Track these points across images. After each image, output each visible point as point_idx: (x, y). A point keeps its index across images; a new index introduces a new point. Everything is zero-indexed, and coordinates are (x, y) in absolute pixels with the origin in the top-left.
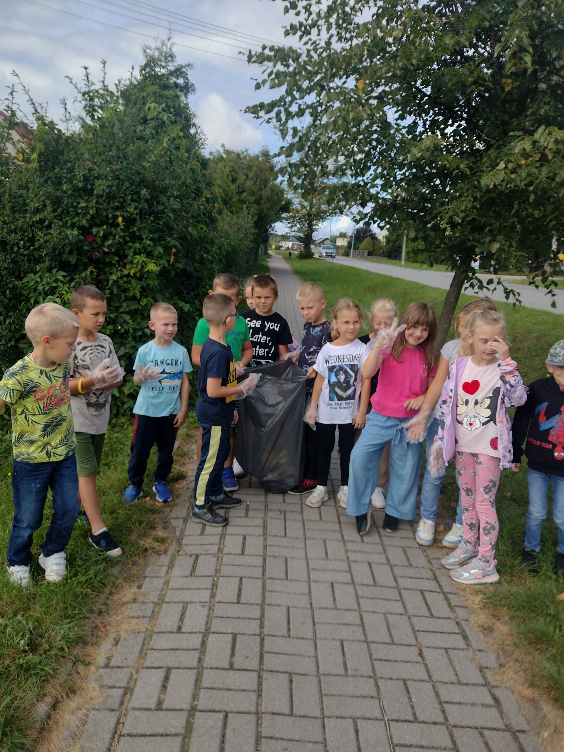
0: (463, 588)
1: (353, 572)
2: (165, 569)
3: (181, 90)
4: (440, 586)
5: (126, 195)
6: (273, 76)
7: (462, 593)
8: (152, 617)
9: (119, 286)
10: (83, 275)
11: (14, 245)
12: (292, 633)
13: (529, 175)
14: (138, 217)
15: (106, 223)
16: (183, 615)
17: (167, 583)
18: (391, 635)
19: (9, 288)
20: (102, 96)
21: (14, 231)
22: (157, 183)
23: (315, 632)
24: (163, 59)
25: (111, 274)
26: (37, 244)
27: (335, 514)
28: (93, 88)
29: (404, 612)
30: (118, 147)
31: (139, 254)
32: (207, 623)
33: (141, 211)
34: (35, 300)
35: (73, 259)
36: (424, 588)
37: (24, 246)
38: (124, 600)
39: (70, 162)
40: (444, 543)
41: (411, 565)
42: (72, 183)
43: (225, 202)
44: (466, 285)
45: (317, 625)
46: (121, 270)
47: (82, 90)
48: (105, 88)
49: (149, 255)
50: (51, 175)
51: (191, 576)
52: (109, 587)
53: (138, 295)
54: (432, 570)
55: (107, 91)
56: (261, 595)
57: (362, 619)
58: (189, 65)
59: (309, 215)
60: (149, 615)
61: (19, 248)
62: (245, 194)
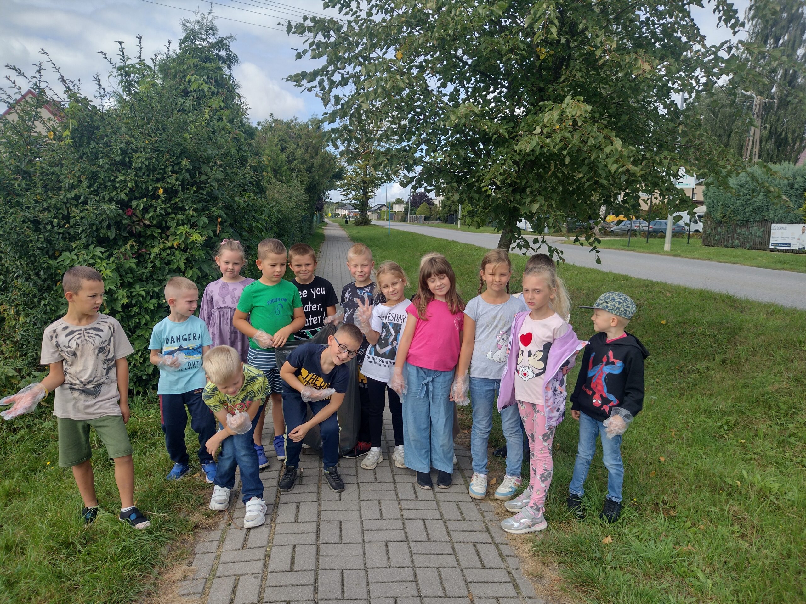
0: (515, 538)
1: (407, 530)
2: (215, 544)
3: (224, 62)
4: (492, 538)
5: (167, 166)
6: (314, 47)
7: (513, 543)
8: (203, 593)
9: (162, 259)
10: (123, 249)
11: (47, 224)
12: (346, 595)
13: (563, 139)
14: (180, 188)
15: (146, 196)
16: (235, 588)
17: (218, 558)
18: (444, 589)
19: (43, 269)
20: (139, 71)
21: (48, 209)
22: (199, 154)
23: (369, 591)
24: (203, 32)
25: (153, 247)
26: (72, 221)
27: (390, 475)
28: (129, 62)
29: (456, 565)
30: (157, 120)
31: (183, 225)
32: (260, 593)
33: (182, 181)
35: (111, 234)
36: (476, 541)
37: (58, 224)
38: (174, 579)
39: (107, 136)
40: (496, 496)
41: (464, 519)
42: (109, 157)
43: (275, 171)
44: (513, 245)
45: (370, 584)
46: (164, 243)
47: (117, 66)
48: (141, 62)
49: (194, 225)
50: (87, 150)
51: (243, 548)
52: (157, 567)
53: (183, 267)
54: (484, 522)
55: (145, 65)
56: (314, 560)
57: (415, 575)
58: (230, 37)
59: (364, 182)
60: (201, 591)
61: (53, 227)
62: (295, 162)
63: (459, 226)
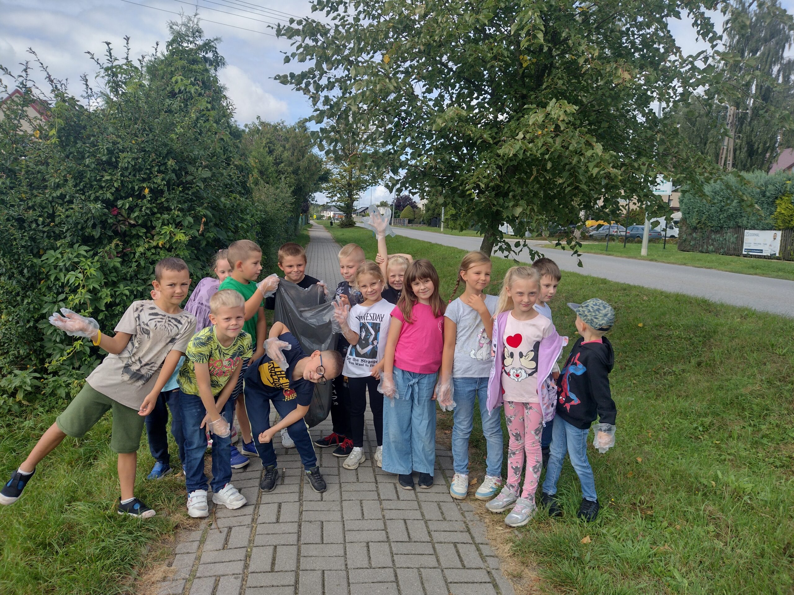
0: (495, 538)
1: (388, 530)
2: (196, 544)
3: (211, 64)
4: (473, 538)
5: (153, 166)
6: (302, 50)
7: (493, 543)
8: (183, 594)
9: (147, 258)
10: (107, 248)
11: (32, 222)
13: (545, 144)
14: (166, 188)
15: (132, 195)
16: (215, 588)
17: (198, 558)
18: (424, 589)
19: (27, 267)
20: (126, 72)
21: (33, 208)
22: (185, 154)
24: (190, 34)
25: (138, 246)
26: (57, 220)
27: (372, 475)
28: (116, 63)
29: (437, 566)
30: (144, 120)
31: (168, 224)
32: (240, 594)
33: (168, 182)
34: (56, 277)
35: (96, 234)
36: (457, 541)
37: (43, 223)
38: (153, 579)
39: (94, 136)
40: (477, 496)
41: (445, 519)
42: (95, 156)
43: (261, 173)
44: (495, 248)
45: (351, 585)
46: (149, 242)
47: (105, 66)
48: (129, 62)
49: (178, 225)
50: (73, 149)
51: (223, 549)
52: (137, 568)
54: (465, 522)
55: (132, 66)
56: (295, 561)
57: (396, 576)
58: (216, 39)
59: (349, 185)
60: (180, 592)
61: (38, 225)
62: (282, 165)
63: (442, 229)
